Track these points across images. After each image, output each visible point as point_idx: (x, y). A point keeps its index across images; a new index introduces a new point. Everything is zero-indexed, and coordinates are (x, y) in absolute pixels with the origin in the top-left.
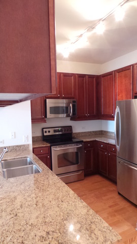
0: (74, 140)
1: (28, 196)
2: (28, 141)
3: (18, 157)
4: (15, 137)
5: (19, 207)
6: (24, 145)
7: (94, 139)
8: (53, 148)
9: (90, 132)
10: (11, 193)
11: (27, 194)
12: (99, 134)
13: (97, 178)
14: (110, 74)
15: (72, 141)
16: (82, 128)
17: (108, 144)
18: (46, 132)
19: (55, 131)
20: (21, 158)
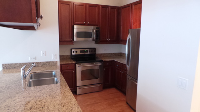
0: (97, 60)
1: (39, 101)
2: (56, 59)
3: (45, 71)
4: (45, 55)
5: (29, 109)
6: (53, 62)
7: (112, 60)
8: (77, 65)
9: (111, 54)
10: (27, 98)
11: (39, 99)
12: (119, 56)
13: (113, 90)
14: (128, 6)
15: (95, 60)
16: (104, 50)
17: (122, 64)
18: (74, 52)
19: (81, 52)
20: (48, 72)
